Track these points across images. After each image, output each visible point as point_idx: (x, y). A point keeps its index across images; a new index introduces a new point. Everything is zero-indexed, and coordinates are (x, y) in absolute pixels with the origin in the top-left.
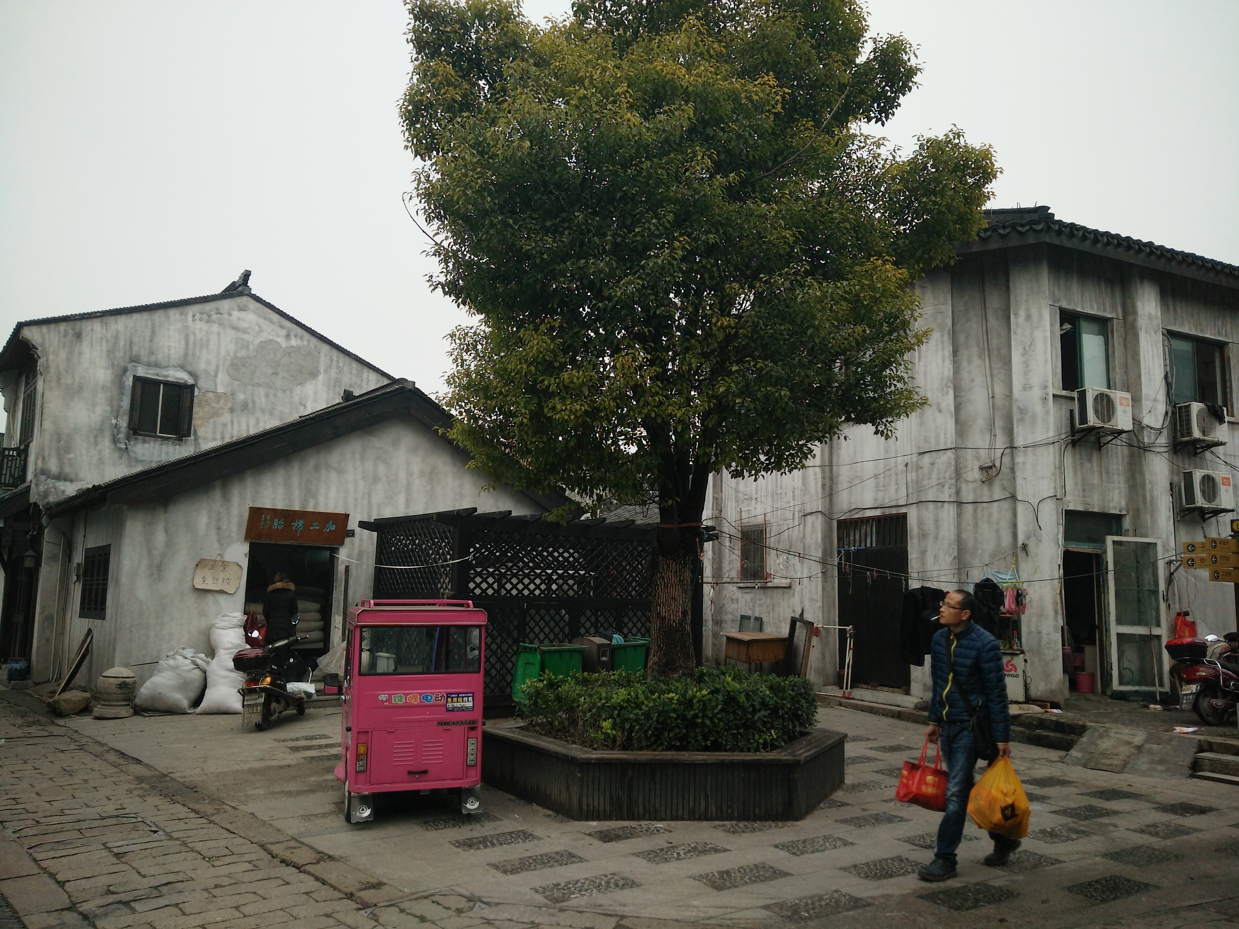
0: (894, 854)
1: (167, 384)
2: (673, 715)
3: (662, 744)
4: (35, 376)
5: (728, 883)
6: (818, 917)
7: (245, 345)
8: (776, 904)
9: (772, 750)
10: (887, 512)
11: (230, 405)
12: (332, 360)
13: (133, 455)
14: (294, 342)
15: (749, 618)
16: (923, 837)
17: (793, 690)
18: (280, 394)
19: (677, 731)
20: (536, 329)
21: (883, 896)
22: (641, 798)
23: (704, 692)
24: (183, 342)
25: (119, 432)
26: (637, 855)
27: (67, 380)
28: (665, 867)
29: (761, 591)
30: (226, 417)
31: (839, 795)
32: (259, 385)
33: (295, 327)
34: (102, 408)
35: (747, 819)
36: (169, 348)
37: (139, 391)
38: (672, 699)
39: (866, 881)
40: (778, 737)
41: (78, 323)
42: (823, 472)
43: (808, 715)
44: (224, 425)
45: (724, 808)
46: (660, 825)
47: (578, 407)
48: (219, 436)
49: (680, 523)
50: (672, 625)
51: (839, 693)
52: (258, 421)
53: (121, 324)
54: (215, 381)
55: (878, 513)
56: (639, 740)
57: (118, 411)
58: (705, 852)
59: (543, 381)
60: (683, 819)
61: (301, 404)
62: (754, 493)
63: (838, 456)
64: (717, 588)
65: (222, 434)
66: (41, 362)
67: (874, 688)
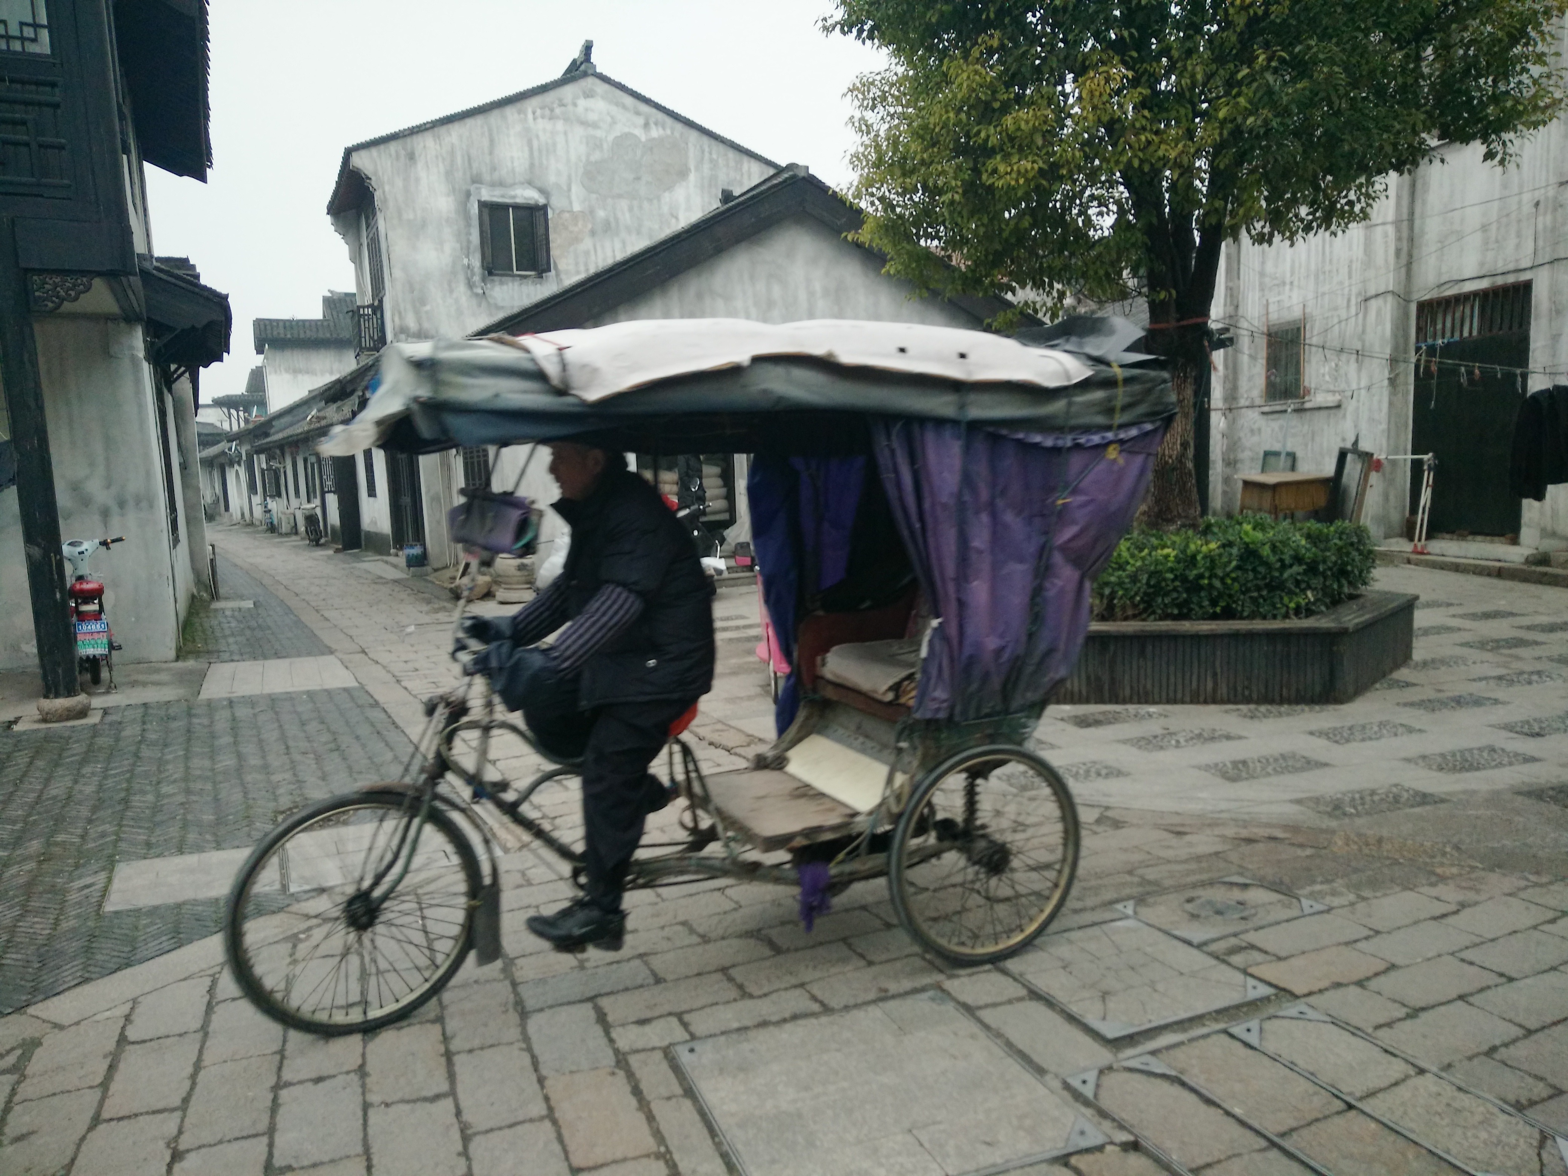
0: (1483, 742)
1: (517, 207)
2: (1170, 576)
3: (1154, 612)
4: (374, 214)
5: (1244, 775)
6: (1368, 813)
7: (597, 144)
8: (1310, 799)
9: (1307, 617)
10: (1500, 281)
11: (590, 226)
12: (703, 152)
13: (492, 301)
14: (655, 133)
15: (1277, 454)
16: (1528, 722)
17: (1340, 539)
18: (646, 205)
19: (1175, 595)
20: (966, 55)
21: (1465, 792)
22: (1127, 677)
23: (1213, 546)
24: (526, 149)
25: (473, 274)
26: (1125, 742)
27: (409, 215)
28: (1160, 755)
29: (1295, 415)
30: (587, 243)
31: (1403, 674)
32: (620, 196)
33: (654, 111)
34: (450, 246)
35: (1271, 702)
36: (512, 158)
37: (486, 218)
38: (1167, 557)
39: (1440, 774)
40: (1317, 600)
41: (409, 140)
42: (1398, 230)
43: (1361, 572)
44: (587, 253)
45: (1239, 689)
46: (1152, 709)
47: (1029, 166)
48: (582, 268)
49: (1178, 320)
50: (1166, 463)
51: (1407, 547)
52: (624, 243)
53: (455, 134)
54: (569, 197)
55: (1484, 284)
56: (1124, 608)
57: (468, 248)
58: (1212, 739)
59: (979, 132)
60: (1183, 702)
61: (672, 215)
62: (1288, 275)
63: (1424, 202)
64: (1230, 416)
65: (586, 265)
66: (377, 195)
67: (1462, 537)
